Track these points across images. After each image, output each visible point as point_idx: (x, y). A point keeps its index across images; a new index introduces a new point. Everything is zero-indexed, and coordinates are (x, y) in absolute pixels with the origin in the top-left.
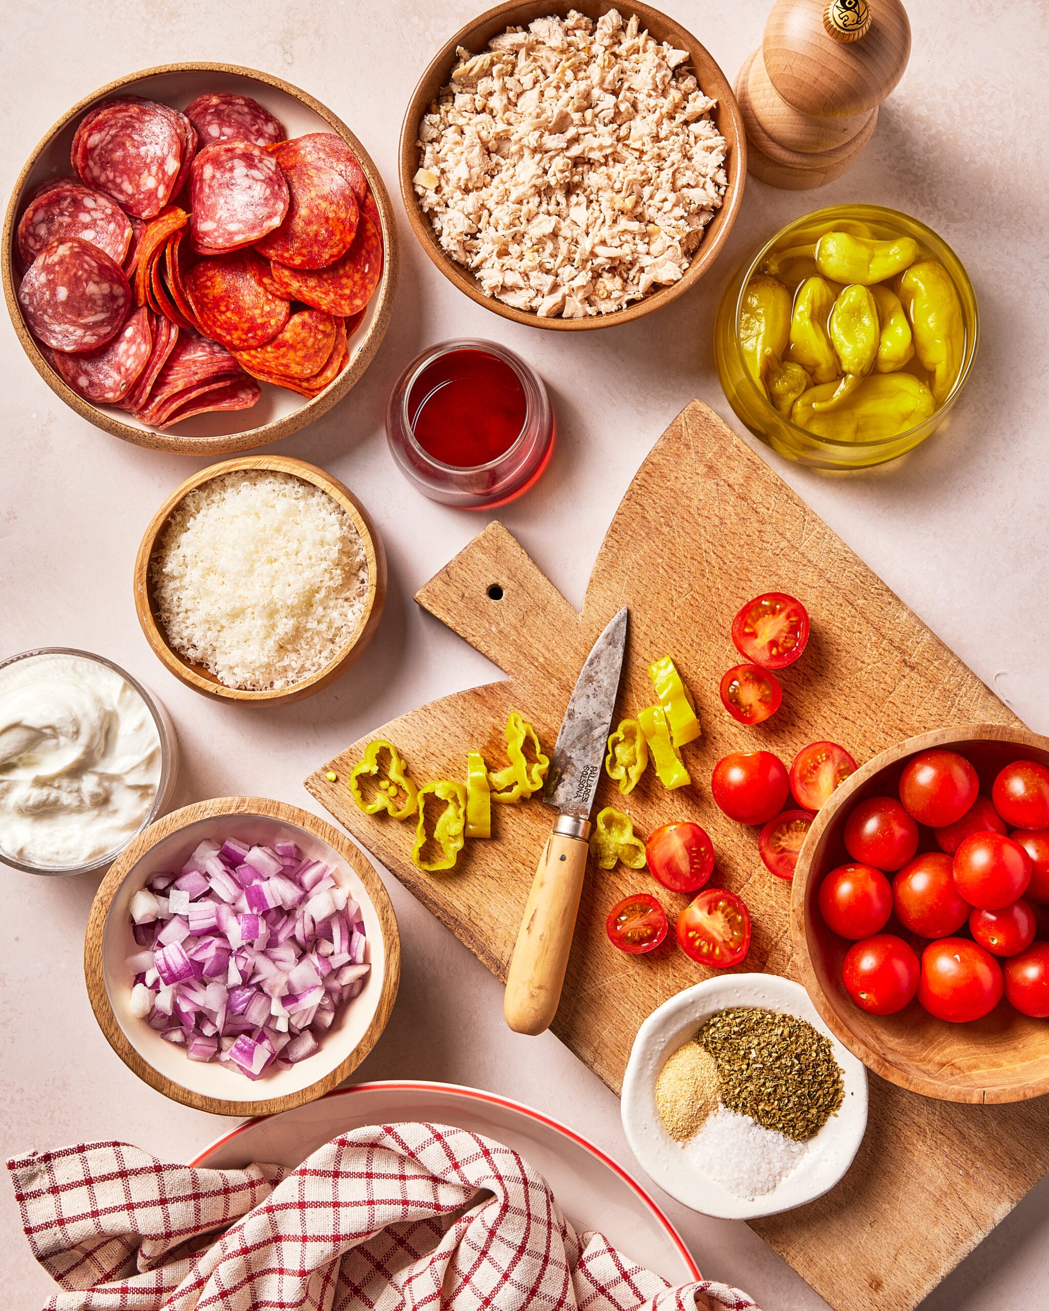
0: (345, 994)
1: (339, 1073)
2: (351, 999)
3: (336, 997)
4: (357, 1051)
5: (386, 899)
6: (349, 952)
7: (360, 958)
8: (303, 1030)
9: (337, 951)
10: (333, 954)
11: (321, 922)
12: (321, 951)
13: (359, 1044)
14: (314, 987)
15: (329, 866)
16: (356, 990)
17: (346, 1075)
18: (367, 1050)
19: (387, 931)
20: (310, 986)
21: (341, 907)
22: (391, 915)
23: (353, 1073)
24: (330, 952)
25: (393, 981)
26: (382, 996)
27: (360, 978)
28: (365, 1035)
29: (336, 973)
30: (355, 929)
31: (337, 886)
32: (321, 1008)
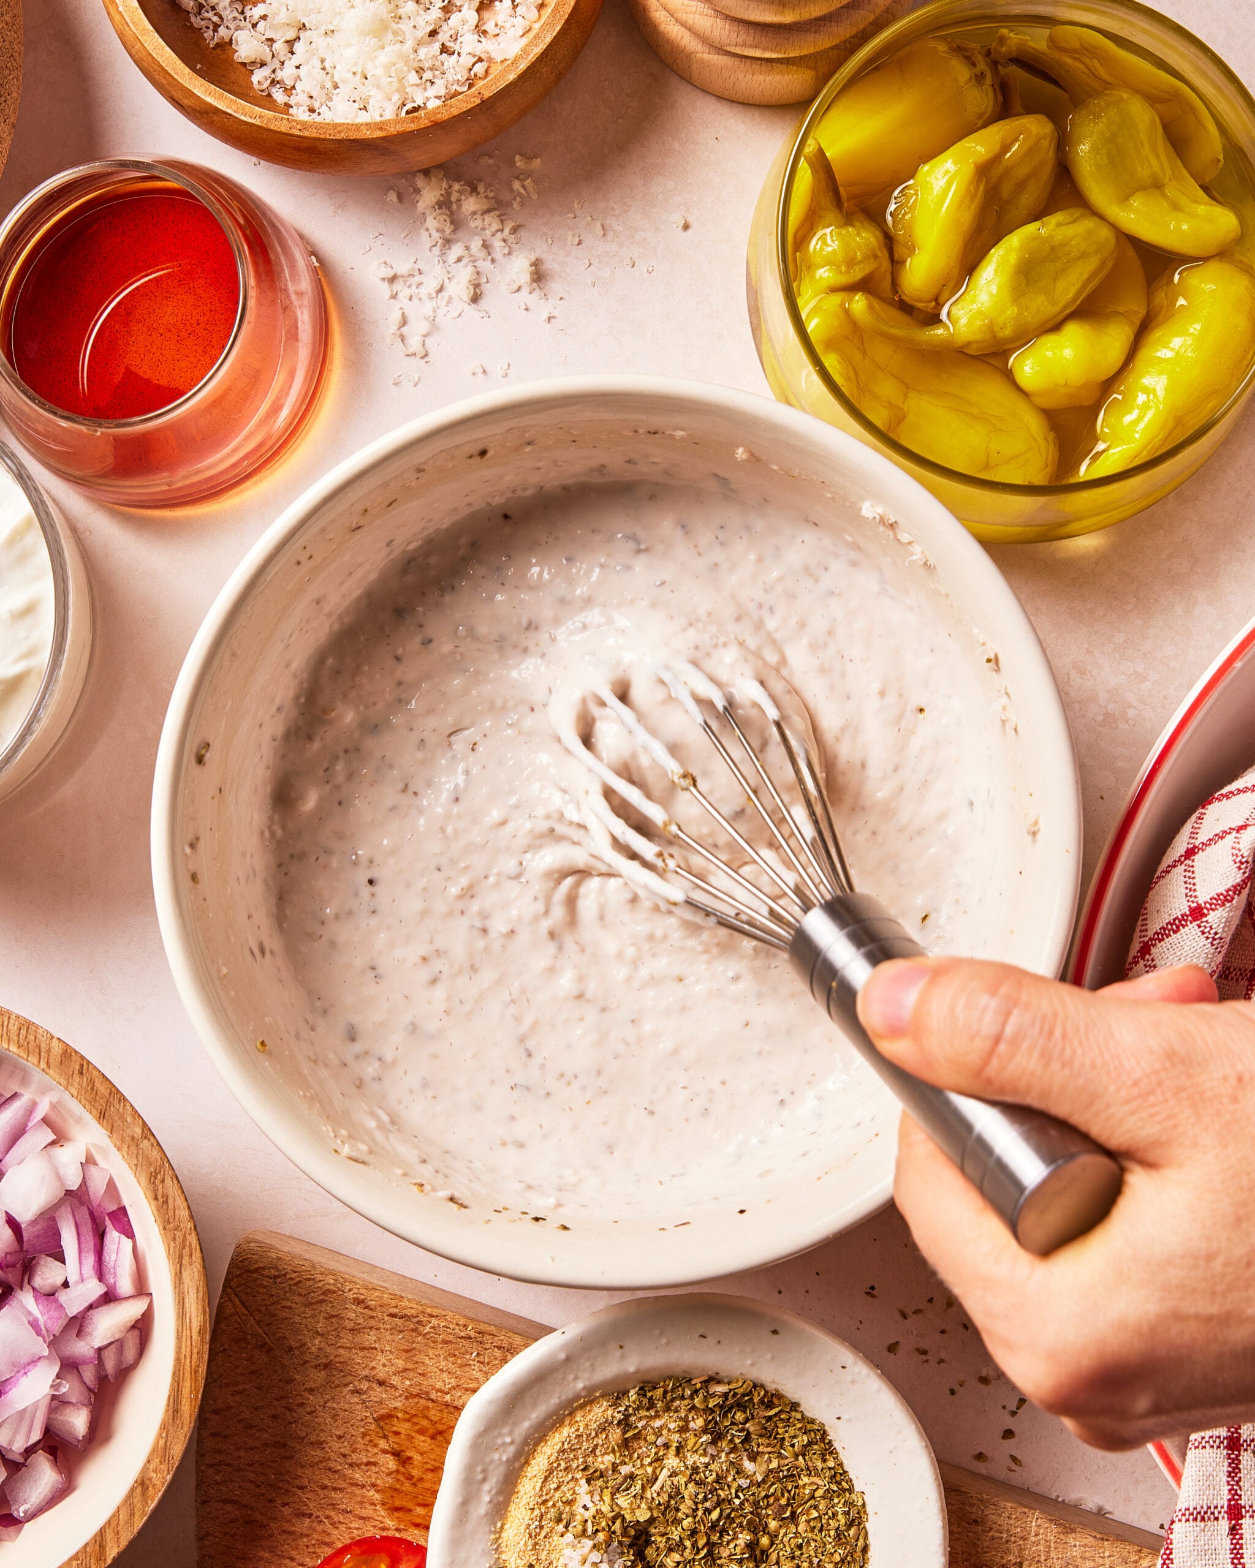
0: (110, 1365)
1: (109, 1535)
2: (125, 1372)
3: (89, 1375)
4: (142, 1484)
5: (155, 1154)
6: (101, 1277)
7: (125, 1285)
8: (29, 1451)
9: (72, 1275)
10: (66, 1285)
11: (34, 1222)
12: (38, 1281)
13: (145, 1470)
14: (35, 1361)
15: (38, 1100)
16: (130, 1354)
17: (125, 1539)
18: (161, 1480)
19: (167, 1223)
20: (24, 1360)
21: (74, 1184)
22: (171, 1187)
23: (140, 1532)
24: (60, 1281)
25: (196, 1326)
26: (178, 1360)
27: (133, 1327)
28: (155, 1449)
29: (78, 1324)
30: (108, 1222)
31: (60, 1139)
32: (58, 1403)
